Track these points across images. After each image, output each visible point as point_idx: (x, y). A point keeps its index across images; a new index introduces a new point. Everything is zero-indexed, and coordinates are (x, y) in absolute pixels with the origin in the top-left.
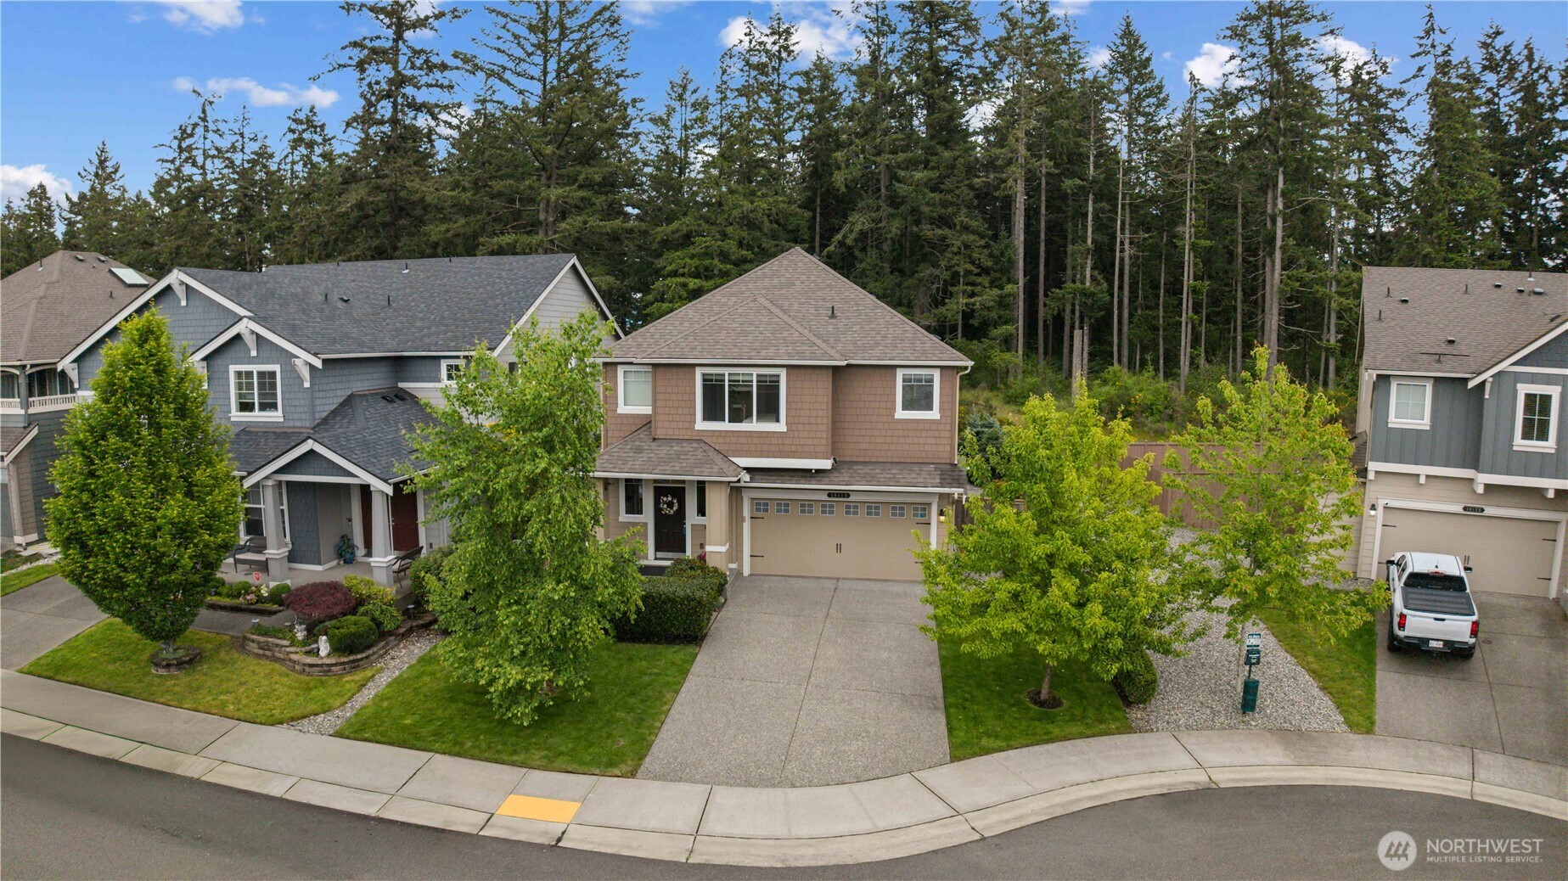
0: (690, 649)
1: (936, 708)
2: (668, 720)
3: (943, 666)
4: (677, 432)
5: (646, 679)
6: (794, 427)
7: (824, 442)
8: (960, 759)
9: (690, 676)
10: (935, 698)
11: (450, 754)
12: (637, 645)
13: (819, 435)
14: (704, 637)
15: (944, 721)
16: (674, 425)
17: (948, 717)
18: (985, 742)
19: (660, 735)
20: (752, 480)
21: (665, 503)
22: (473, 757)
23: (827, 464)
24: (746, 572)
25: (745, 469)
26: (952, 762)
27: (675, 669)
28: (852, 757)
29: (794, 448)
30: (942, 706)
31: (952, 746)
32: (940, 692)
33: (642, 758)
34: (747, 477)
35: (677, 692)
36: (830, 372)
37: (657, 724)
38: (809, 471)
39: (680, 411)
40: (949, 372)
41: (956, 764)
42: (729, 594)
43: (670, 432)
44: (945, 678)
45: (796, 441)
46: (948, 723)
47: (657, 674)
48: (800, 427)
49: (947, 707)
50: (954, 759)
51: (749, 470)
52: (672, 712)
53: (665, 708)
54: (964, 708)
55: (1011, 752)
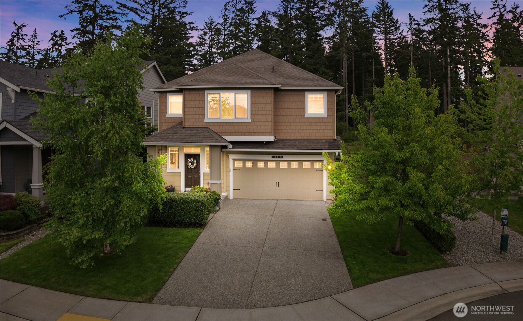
0: (198, 230)
1: (339, 258)
2: (178, 268)
3: (338, 237)
4: (195, 124)
5: (170, 245)
6: (255, 120)
7: (270, 127)
8: (359, 286)
9: (195, 244)
10: (337, 253)
11: (40, 286)
12: (168, 229)
13: (267, 124)
14: (205, 224)
15: (345, 265)
16: (194, 120)
17: (346, 263)
18: (371, 275)
19: (172, 277)
20: (233, 148)
21: (190, 162)
22: (52, 289)
23: (271, 139)
24: (231, 197)
25: (230, 142)
26: (354, 288)
27: (187, 240)
28: (292, 288)
29: (255, 131)
30: (342, 257)
31: (352, 279)
32: (339, 250)
33: (158, 290)
34: (230, 146)
35: (187, 252)
36: (273, 91)
37: (172, 270)
38: (263, 142)
39: (197, 113)
40: (330, 93)
41: (357, 290)
42: (221, 205)
43: (192, 124)
44: (340, 243)
45: (256, 127)
46: (347, 266)
47: (176, 243)
48: (258, 120)
49: (345, 258)
50: (356, 286)
51: (232, 143)
52: (182, 263)
53: (178, 261)
54: (355, 257)
55: (388, 281)
